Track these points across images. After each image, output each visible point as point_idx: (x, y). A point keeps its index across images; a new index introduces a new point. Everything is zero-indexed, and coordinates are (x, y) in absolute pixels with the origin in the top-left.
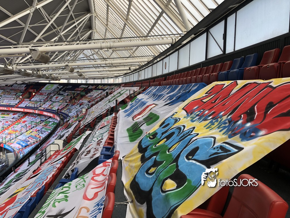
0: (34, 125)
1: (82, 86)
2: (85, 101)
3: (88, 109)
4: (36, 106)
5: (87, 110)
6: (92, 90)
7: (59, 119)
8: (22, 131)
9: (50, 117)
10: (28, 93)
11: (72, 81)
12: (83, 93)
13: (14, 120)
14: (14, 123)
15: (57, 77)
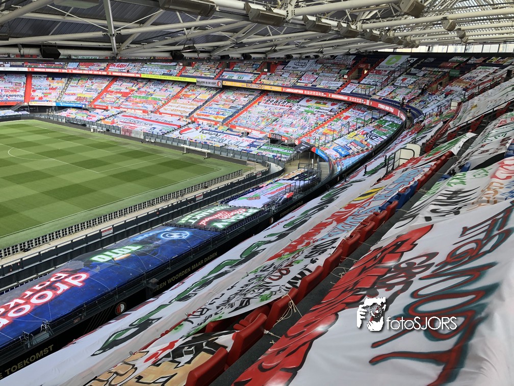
0: (360, 125)
1: (455, 59)
2: (457, 88)
3: (463, 102)
4: (367, 93)
5: (459, 104)
6: (474, 66)
7: (404, 118)
8: (343, 133)
9: (388, 113)
10: (357, 70)
11: (437, 49)
12: (455, 73)
13: (333, 114)
14: (331, 118)
15: (414, 41)
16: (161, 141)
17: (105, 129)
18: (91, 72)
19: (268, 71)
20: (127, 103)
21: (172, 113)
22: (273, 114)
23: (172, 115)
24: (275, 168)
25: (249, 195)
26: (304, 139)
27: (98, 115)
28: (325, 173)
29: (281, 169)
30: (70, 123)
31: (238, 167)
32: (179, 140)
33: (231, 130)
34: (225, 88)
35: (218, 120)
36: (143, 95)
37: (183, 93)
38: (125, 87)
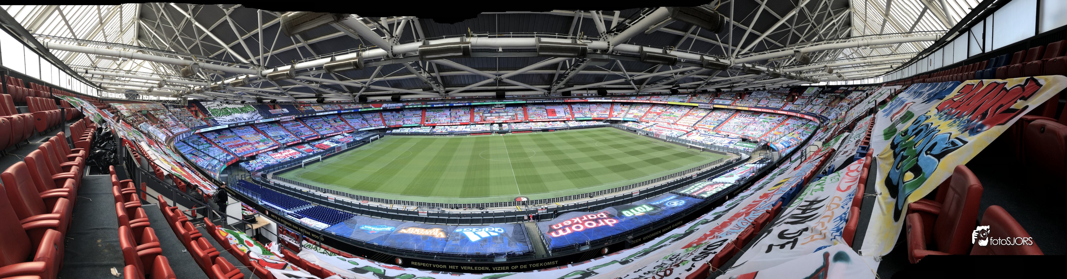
0: (795, 128)
1: (842, 88)
2: (844, 103)
3: (848, 111)
4: (798, 109)
5: (846, 112)
6: (851, 92)
7: (819, 122)
8: (786, 133)
9: (811, 120)
10: (791, 97)
11: (831, 83)
12: (843, 96)
13: (779, 122)
14: (779, 125)
15: (817, 79)
16: (676, 141)
17: (646, 134)
18: (642, 101)
19: (740, 98)
20: (659, 119)
21: (684, 124)
22: (744, 124)
23: (683, 125)
24: (745, 156)
25: (726, 175)
26: (763, 138)
27: (643, 126)
28: (776, 158)
29: (748, 157)
30: (629, 130)
31: (720, 156)
32: (686, 141)
33: (718, 134)
34: (715, 109)
35: (710, 128)
36: (668, 114)
37: (690, 112)
38: (658, 109)
